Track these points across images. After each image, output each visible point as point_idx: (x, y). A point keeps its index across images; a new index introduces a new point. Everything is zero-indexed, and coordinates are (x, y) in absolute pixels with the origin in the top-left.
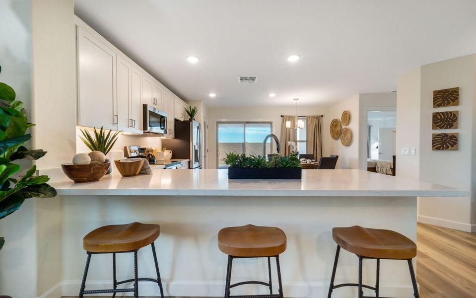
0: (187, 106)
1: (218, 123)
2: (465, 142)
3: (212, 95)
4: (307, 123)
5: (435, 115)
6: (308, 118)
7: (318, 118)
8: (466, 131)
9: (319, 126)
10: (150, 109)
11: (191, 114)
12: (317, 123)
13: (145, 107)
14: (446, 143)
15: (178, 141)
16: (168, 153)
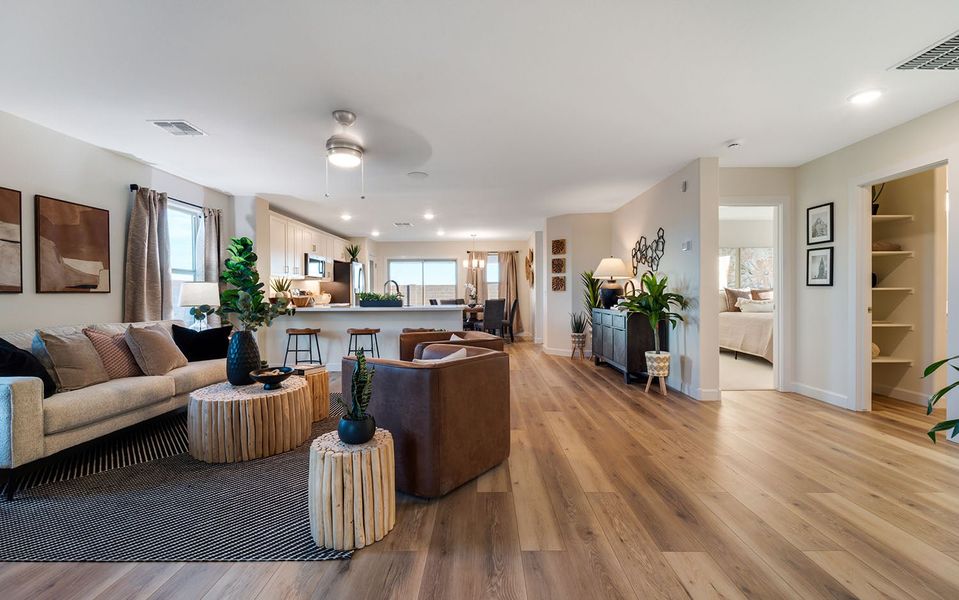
0: (348, 244)
1: (389, 261)
2: (569, 284)
3: (375, 234)
4: (499, 260)
5: (553, 261)
6: (500, 254)
7: (512, 254)
8: (568, 274)
9: (513, 265)
10: (310, 257)
11: (353, 253)
12: (511, 260)
13: (306, 255)
14: (558, 284)
15: (337, 284)
16: (327, 297)
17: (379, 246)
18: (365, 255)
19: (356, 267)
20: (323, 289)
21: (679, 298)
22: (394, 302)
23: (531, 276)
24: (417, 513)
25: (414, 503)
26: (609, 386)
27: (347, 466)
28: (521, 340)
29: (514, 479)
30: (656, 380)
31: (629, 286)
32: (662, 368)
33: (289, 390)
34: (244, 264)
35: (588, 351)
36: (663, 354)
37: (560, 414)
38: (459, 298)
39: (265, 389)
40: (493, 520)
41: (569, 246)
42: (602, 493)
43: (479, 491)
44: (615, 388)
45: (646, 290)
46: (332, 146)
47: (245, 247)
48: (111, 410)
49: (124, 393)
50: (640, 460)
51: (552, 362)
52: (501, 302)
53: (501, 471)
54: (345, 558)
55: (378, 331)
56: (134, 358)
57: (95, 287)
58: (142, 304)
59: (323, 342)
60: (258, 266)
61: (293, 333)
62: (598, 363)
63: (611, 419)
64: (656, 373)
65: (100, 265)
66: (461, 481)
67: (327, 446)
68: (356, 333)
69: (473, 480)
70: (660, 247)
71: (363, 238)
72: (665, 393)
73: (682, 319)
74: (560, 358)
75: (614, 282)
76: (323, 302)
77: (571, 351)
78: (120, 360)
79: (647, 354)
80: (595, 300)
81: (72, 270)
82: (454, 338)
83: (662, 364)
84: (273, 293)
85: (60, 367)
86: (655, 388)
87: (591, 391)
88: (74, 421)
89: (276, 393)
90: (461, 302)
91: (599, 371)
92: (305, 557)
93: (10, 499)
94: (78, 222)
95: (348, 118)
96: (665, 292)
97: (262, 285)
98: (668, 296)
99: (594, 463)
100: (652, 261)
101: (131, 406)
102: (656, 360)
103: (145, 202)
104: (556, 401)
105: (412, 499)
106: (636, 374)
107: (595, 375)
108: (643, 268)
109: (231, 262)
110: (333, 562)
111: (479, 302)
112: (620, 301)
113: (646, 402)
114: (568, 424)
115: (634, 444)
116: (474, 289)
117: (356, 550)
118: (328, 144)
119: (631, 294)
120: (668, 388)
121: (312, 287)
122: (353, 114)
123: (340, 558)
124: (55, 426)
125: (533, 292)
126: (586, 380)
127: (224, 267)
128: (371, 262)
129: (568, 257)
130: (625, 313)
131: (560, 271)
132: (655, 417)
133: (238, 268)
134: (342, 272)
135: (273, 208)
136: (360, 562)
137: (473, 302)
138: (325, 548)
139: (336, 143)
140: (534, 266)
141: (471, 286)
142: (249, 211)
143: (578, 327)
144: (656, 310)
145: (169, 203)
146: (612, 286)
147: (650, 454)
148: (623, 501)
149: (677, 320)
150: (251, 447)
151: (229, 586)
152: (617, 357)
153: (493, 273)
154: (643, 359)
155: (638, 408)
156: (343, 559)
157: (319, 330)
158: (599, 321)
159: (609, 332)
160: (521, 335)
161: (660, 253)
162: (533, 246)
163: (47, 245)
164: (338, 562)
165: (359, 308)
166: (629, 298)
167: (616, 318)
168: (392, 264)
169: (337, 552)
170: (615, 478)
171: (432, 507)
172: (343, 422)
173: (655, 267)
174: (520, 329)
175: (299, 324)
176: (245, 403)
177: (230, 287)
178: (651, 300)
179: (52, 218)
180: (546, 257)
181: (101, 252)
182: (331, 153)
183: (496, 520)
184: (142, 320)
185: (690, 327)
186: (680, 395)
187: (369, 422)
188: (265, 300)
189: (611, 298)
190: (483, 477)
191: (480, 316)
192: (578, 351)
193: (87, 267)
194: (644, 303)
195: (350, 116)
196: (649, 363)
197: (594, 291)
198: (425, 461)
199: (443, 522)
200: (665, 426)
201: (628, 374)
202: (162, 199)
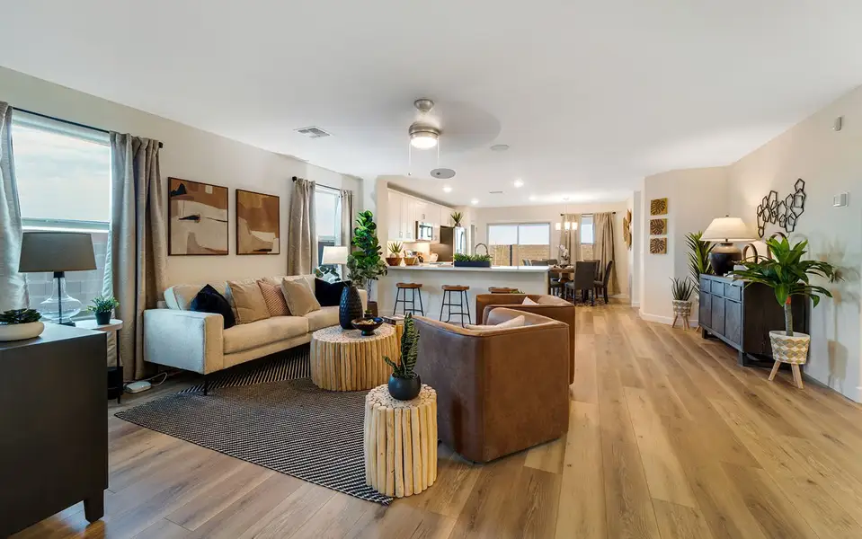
0: (452, 212)
1: (488, 225)
2: (671, 246)
3: (475, 202)
4: (594, 222)
5: (652, 222)
6: (595, 216)
7: (608, 215)
8: (670, 236)
9: (610, 226)
10: (420, 224)
11: (457, 219)
12: (607, 222)
13: (417, 222)
14: (658, 247)
15: (443, 245)
16: (434, 257)
17: (480, 211)
18: (466, 220)
19: (458, 232)
20: (432, 250)
21: (825, 268)
22: (483, 262)
23: (629, 238)
24: (459, 474)
25: (460, 463)
26: (716, 367)
27: (389, 420)
28: (617, 302)
29: (568, 460)
30: (786, 367)
31: (750, 251)
32: (795, 354)
33: (378, 338)
34: (367, 232)
35: (694, 320)
36: (797, 337)
37: (642, 392)
38: (552, 258)
39: (363, 335)
40: (532, 503)
41: (671, 206)
42: (674, 504)
43: (526, 465)
44: (723, 369)
45: (774, 257)
46: (414, 131)
47: (368, 217)
48: (265, 340)
49: (274, 329)
50: (742, 472)
51: (648, 330)
52: (594, 265)
53: (555, 449)
54: (385, 502)
55: (468, 288)
56: (285, 303)
57: (270, 250)
58: (298, 262)
59: (425, 295)
60: (379, 233)
61: (402, 286)
62: (706, 335)
63: (710, 408)
64: (785, 359)
65: (273, 235)
66: (507, 452)
67: (379, 397)
68: (449, 289)
69: (522, 451)
70: (799, 201)
71: (464, 207)
72: (800, 384)
73: (828, 294)
74: (659, 327)
75: (729, 244)
76: (431, 262)
77: (673, 319)
78: (277, 304)
79: (772, 335)
80: (705, 264)
81: (256, 239)
82: (527, 302)
83: (795, 349)
84: (389, 253)
85: (239, 307)
86: (784, 376)
87: (691, 371)
88: (241, 346)
89: (367, 339)
90: (555, 262)
91: (707, 345)
92: (354, 493)
93: (205, 395)
94: (260, 206)
95: (425, 105)
96: (802, 259)
97: (380, 247)
98: (807, 264)
99: (673, 462)
100: (786, 220)
101: (277, 338)
102: (785, 343)
103: (301, 188)
104: (641, 375)
105: (460, 458)
106: (757, 356)
107: (699, 350)
108: (772, 229)
109: (358, 230)
110: (374, 504)
111: (572, 263)
112: (736, 268)
113: (769, 394)
114: (649, 405)
115: (738, 448)
116: (567, 251)
117: (395, 498)
118: (410, 130)
119: (752, 260)
120: (805, 379)
121: (423, 248)
122: (431, 101)
123: (380, 502)
124: (230, 348)
125: (631, 253)
126: (687, 356)
127: (354, 234)
128: (472, 226)
129: (670, 217)
130: (740, 282)
131: (660, 233)
132: (779, 416)
133: (363, 235)
134: (447, 235)
135: (390, 186)
136: (396, 511)
137: (567, 263)
138: (371, 489)
139: (416, 128)
140: (632, 227)
141: (563, 247)
142: (372, 190)
143: (682, 294)
144: (786, 282)
145: (317, 188)
146: (727, 249)
147: (758, 466)
148: (703, 523)
149: (822, 296)
150: (348, 381)
151: (295, 502)
152: (729, 331)
153: (588, 235)
154: (768, 339)
155: (753, 399)
156: (383, 505)
157: (421, 285)
158: (707, 288)
159: (721, 303)
160: (616, 296)
161: (798, 211)
162: (631, 208)
163: (243, 222)
164: (377, 506)
165: (453, 268)
166: (748, 264)
167: (731, 287)
168: (490, 227)
169: (380, 495)
170: (699, 488)
171: (476, 470)
172: (392, 379)
173: (790, 228)
174: (616, 290)
175: (408, 280)
176: (345, 345)
177: (358, 249)
178: (778, 270)
179: (246, 205)
180: (644, 219)
181: (274, 225)
182: (412, 137)
183: (536, 505)
184: (298, 274)
185: (844, 305)
186: (827, 391)
187: (414, 382)
188: (383, 259)
189: (724, 263)
190: (533, 450)
191: (572, 276)
192: (681, 321)
193: (265, 237)
194: (767, 273)
195: (429, 103)
196: (775, 346)
197: (703, 255)
198: (470, 424)
199: (480, 492)
200: (792, 432)
201: (744, 355)
202: (312, 185)
